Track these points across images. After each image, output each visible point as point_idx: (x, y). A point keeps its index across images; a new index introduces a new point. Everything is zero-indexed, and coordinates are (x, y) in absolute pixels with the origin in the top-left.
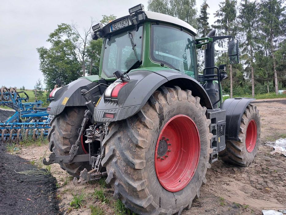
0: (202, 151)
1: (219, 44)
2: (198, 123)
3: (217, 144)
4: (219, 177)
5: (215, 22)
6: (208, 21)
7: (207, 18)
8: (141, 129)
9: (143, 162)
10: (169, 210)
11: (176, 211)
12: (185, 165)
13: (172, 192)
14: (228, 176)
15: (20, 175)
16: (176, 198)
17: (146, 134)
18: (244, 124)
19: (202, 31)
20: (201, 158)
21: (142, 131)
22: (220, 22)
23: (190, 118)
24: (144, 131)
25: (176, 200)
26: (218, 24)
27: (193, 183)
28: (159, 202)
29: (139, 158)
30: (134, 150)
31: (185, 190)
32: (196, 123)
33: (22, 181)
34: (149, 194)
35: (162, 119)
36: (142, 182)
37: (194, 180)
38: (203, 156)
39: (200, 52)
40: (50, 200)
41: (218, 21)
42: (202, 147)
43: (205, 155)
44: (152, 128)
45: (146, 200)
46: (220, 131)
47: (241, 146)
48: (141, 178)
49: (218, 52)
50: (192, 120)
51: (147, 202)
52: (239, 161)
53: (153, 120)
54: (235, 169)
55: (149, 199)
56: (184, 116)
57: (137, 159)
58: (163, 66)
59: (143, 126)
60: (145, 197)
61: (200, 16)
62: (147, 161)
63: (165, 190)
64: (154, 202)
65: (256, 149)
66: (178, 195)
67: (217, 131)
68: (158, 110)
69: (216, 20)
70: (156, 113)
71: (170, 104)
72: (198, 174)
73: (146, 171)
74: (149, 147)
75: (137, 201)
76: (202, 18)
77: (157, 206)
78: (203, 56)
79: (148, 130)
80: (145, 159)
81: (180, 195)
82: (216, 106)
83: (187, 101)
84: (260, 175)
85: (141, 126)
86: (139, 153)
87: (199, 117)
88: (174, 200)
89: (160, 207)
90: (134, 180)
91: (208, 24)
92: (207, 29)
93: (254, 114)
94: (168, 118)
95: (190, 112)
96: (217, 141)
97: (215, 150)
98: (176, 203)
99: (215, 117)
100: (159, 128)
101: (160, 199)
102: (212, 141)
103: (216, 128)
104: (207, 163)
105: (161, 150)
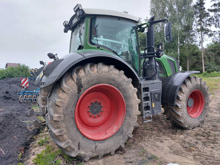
0: (128, 113)
1: (216, 25)
2: (123, 91)
3: (150, 108)
4: (159, 136)
5: (212, 7)
6: (205, 6)
7: (204, 4)
8: (61, 93)
9: (60, 116)
10: (88, 153)
11: (96, 155)
12: (115, 122)
13: (93, 140)
14: (168, 136)
15: (23, 122)
16: (97, 145)
17: (64, 97)
18: (184, 93)
19: (198, 15)
20: (126, 118)
21: (61, 95)
22: (217, 5)
23: (112, 86)
24: (62, 95)
25: (96, 147)
26: (214, 7)
27: (117, 136)
28: (78, 145)
29: (57, 113)
30: (54, 108)
31: (107, 140)
32: (120, 90)
33: (21, 127)
34: (67, 139)
35: (80, 87)
36: (60, 130)
37: (119, 134)
38: (128, 116)
39: (197, 34)
40: (28, 139)
41: (215, 5)
42: (127, 110)
43: (130, 115)
44: (69, 93)
45: (65, 143)
46: (155, 98)
47: (180, 112)
48: (59, 127)
49: (215, 33)
50: (116, 88)
51: (65, 144)
52: (180, 124)
53: (70, 87)
54: (179, 131)
55: (68, 143)
56: (106, 84)
57: (56, 114)
58: (99, 48)
59: (62, 91)
60: (64, 140)
61: (197, 3)
62: (65, 116)
63: (86, 138)
64: (73, 145)
65: (203, 115)
66: (99, 143)
67: (150, 97)
68: (75, 80)
69: (213, 4)
70: (74, 82)
71: (89, 75)
72: (123, 130)
73: (64, 123)
74: (66, 106)
75: (59, 143)
76: (198, 4)
77: (76, 149)
78: (200, 37)
79: (65, 94)
80: (63, 114)
81: (102, 143)
82: (156, 78)
83: (108, 74)
84: (197, 137)
85: (61, 91)
86: (58, 110)
87: (122, 86)
88: (94, 146)
89: (79, 149)
90: (55, 128)
91: (204, 8)
92: (203, 13)
93: (197, 85)
94: (88, 86)
95: (112, 82)
96: (151, 106)
97: (148, 113)
98: (96, 149)
99: (147, 87)
100: (78, 93)
101: (79, 143)
102: (144, 106)
103: (149, 95)
104: (134, 122)
105: (95, 110)
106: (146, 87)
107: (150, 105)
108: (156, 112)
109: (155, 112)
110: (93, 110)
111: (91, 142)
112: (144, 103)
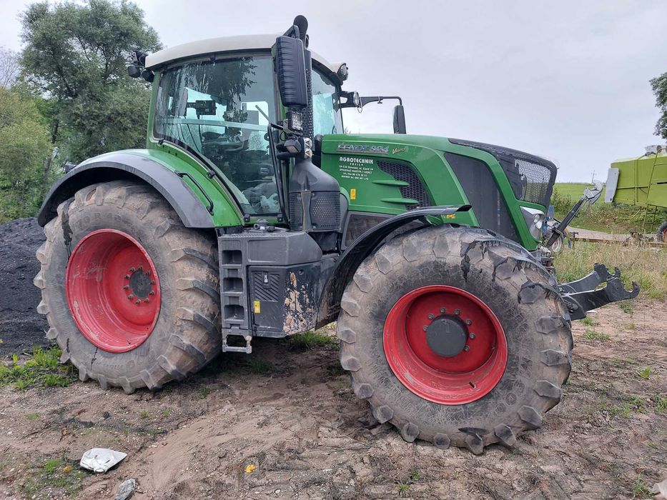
0: (163, 308)
3: (244, 313)
10: (81, 365)
11: (93, 376)
13: (96, 346)
16: (96, 357)
23: (129, 237)
25: (94, 359)
27: (136, 355)
28: (66, 343)
31: (120, 356)
32: (146, 248)
35: (67, 231)
44: (52, 241)
46: (261, 285)
63: (83, 336)
64: (60, 340)
66: (102, 355)
67: (244, 281)
71: (80, 209)
77: (64, 349)
81: (107, 357)
83: (115, 206)
87: (147, 238)
89: (68, 351)
94: (82, 231)
95: (126, 226)
96: (245, 306)
97: (239, 325)
98: (92, 363)
99: (237, 249)
100: (66, 243)
101: (68, 339)
102: (225, 302)
103: (242, 275)
104: (174, 334)
105: (140, 288)
106: (231, 249)
107: (243, 302)
108: (265, 330)
109: (261, 329)
110: (137, 288)
111: (90, 347)
112: (226, 295)
